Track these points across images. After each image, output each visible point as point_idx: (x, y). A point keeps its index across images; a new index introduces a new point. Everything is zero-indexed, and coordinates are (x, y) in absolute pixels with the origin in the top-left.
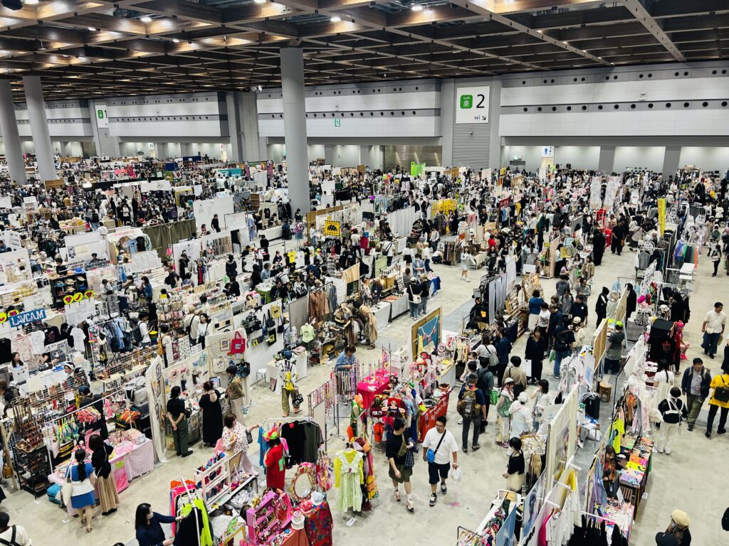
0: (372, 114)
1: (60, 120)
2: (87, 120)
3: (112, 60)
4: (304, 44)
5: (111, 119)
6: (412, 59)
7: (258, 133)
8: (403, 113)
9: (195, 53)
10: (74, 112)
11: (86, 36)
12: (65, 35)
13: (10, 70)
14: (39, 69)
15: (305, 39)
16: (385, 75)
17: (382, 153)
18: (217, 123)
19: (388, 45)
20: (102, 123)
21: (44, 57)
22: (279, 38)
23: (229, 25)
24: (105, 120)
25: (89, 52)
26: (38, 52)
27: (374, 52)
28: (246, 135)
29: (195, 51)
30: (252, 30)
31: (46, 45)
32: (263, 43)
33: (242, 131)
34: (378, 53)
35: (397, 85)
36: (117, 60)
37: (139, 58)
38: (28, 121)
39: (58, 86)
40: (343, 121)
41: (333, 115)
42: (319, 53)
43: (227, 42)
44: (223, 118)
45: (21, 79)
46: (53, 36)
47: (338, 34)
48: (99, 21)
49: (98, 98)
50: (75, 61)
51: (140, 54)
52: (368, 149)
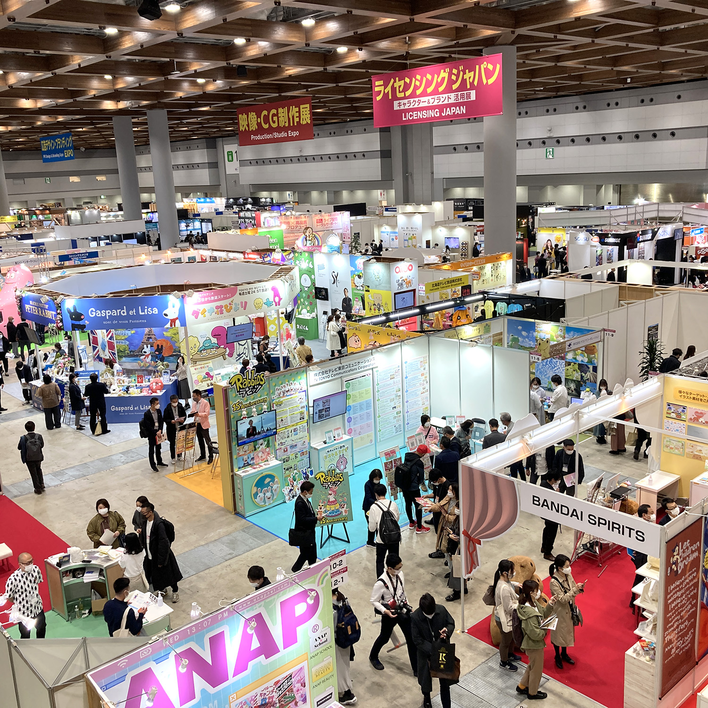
0: (604, 139)
1: (183, 166)
2: (214, 165)
3: (256, 82)
4: (521, 38)
5: (243, 163)
6: (683, 51)
7: (433, 173)
8: (655, 136)
9: (364, 64)
10: (200, 155)
11: (229, 50)
12: (205, 51)
13: (133, 102)
14: (166, 100)
15: (523, 31)
16: (629, 80)
17: (617, 196)
18: (378, 162)
19: (652, 30)
20: (231, 168)
21: (176, 84)
22: (488, 32)
23: (421, 18)
24: (236, 163)
25: (229, 73)
26: (170, 77)
27: (624, 44)
28: (415, 177)
29: (364, 61)
30: (449, 24)
31: (182, 67)
32: (461, 41)
33: (409, 171)
34: (631, 45)
35: (647, 93)
36: (262, 81)
37: (291, 77)
38: (150, 168)
39: (185, 121)
40: (559, 150)
41: (544, 143)
42: (538, 52)
43: (409, 45)
44: (385, 154)
45: (145, 114)
46: (190, 55)
47: (578, 19)
48: (250, 28)
49: (229, 136)
50: (211, 88)
51: (292, 71)
52: (595, 191)
